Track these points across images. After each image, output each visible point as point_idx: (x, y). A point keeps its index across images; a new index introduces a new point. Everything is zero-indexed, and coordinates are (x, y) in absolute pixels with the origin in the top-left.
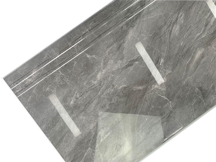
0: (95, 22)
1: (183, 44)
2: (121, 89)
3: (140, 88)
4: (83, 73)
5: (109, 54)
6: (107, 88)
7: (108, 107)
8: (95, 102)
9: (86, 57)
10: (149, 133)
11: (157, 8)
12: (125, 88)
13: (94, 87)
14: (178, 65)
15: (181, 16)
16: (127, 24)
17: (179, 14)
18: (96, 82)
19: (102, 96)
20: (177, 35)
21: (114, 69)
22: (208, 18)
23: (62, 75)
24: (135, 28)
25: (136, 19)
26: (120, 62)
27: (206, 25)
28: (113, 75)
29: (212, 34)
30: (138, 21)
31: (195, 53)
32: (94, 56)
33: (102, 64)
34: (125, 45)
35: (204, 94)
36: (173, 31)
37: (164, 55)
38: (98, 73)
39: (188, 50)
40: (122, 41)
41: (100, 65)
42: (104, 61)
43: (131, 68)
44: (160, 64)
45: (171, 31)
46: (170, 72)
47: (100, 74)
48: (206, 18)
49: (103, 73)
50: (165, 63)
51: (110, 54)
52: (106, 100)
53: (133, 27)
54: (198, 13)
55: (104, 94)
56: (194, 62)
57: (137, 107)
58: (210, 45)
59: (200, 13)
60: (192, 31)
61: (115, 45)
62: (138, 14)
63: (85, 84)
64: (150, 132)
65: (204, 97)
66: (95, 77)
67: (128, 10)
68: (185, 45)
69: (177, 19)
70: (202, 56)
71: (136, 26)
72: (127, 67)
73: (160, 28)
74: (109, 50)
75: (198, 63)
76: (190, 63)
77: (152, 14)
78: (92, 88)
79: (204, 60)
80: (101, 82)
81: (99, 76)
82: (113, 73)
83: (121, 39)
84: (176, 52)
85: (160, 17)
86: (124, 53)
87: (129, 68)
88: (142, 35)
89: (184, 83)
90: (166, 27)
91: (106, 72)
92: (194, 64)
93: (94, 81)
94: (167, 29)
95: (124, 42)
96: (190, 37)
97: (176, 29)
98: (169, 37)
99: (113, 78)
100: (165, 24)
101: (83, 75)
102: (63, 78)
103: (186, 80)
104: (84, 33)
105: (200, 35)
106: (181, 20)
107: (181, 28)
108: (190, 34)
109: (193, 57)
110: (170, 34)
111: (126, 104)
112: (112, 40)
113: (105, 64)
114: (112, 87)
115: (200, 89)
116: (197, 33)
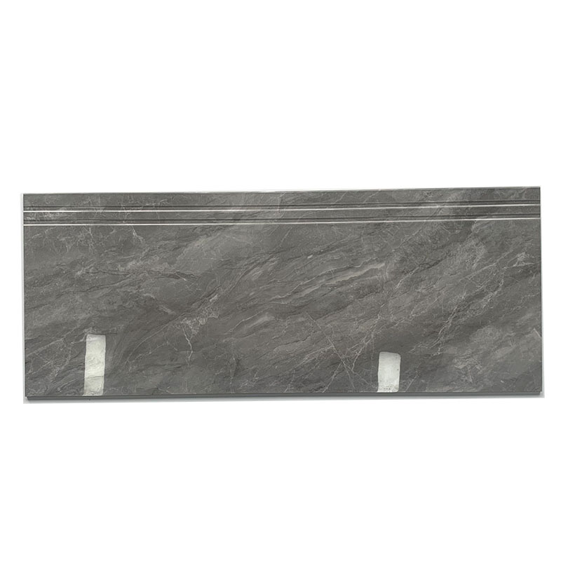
0: (168, 201)
1: (252, 296)
2: (146, 297)
3: (169, 311)
4: (115, 249)
5: (159, 248)
6: (130, 285)
7: (115, 308)
8: (106, 291)
9: (131, 233)
10: (141, 371)
11: (251, 233)
12: (151, 299)
13: (116, 273)
14: (231, 315)
15: (273, 262)
16: (204, 228)
17: (272, 257)
18: (122, 269)
19: (118, 290)
20: (253, 279)
21: (153, 269)
22: (303, 285)
23: (89, 234)
24: (210, 239)
25: (218, 229)
26: (166, 265)
27: (295, 293)
28: (147, 275)
29: (296, 307)
30: (218, 234)
31: (260, 315)
32: (141, 238)
33: (144, 253)
34: (186, 250)
35: (239, 371)
36: (251, 272)
37: (222, 293)
38: (132, 260)
39: (254, 306)
40: (185, 243)
41: (141, 252)
42: (149, 251)
43: (174, 282)
44: (211, 300)
45: (249, 271)
46: (217, 317)
47: (134, 262)
48: (301, 284)
49: (138, 264)
50: (216, 303)
51: (161, 249)
52: (119, 297)
53: (208, 236)
54: (294, 272)
55: (122, 289)
56: (252, 325)
57: (149, 331)
58: (284, 318)
59: (298, 273)
60: (274, 287)
61: (174, 242)
62: (224, 226)
63: (108, 262)
64: (144, 370)
65: (235, 374)
66: (125, 262)
67: (216, 214)
68: (254, 299)
69: (265, 262)
70: (266, 325)
71: (213, 237)
72: (170, 276)
73: (239, 259)
74: (162, 243)
75: (255, 329)
76: (247, 322)
77: (241, 236)
78: (113, 273)
79: (265, 330)
80: (128, 273)
81: (130, 265)
82: (149, 272)
83: (185, 241)
84: (238, 299)
85: (248, 246)
86: (177, 259)
87: (172, 279)
88: (212, 252)
89: (224, 341)
90: (246, 263)
91: (142, 266)
92: (250, 327)
93: (121, 266)
94: (245, 265)
95: (186, 246)
96: (267, 293)
97: (257, 273)
98: (243, 276)
99: (145, 278)
100: (248, 258)
101: (114, 251)
102: (88, 239)
103: (228, 339)
104: (147, 205)
105: (280, 299)
106: (270, 266)
107: (263, 275)
108: (269, 290)
109: (254, 319)
110: (245, 274)
111: (139, 319)
112: (174, 234)
113: (147, 256)
114: (137, 287)
115: (238, 361)
116: (279, 294)
